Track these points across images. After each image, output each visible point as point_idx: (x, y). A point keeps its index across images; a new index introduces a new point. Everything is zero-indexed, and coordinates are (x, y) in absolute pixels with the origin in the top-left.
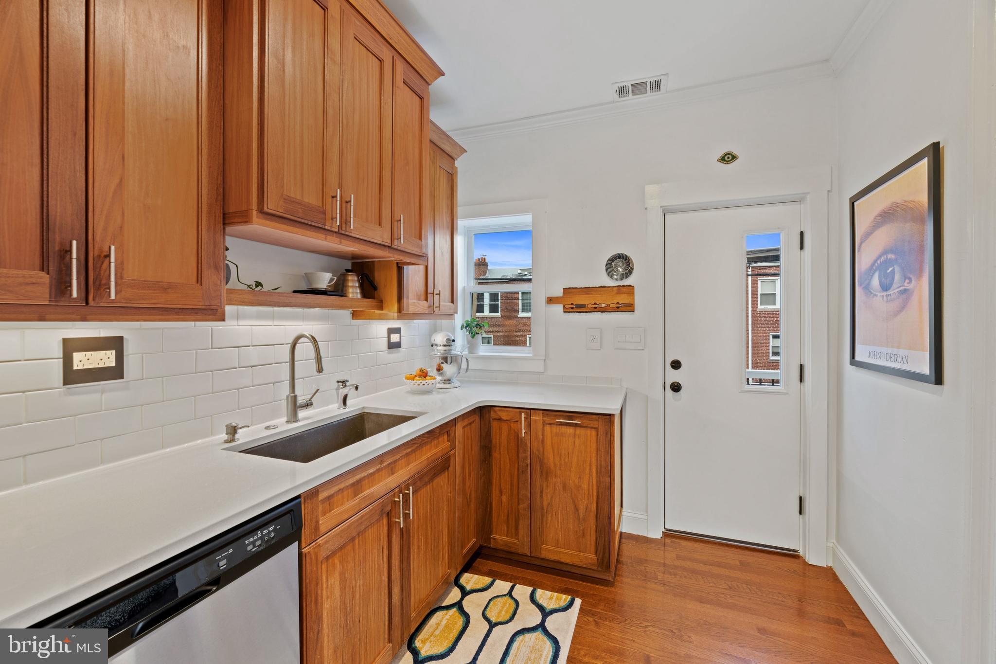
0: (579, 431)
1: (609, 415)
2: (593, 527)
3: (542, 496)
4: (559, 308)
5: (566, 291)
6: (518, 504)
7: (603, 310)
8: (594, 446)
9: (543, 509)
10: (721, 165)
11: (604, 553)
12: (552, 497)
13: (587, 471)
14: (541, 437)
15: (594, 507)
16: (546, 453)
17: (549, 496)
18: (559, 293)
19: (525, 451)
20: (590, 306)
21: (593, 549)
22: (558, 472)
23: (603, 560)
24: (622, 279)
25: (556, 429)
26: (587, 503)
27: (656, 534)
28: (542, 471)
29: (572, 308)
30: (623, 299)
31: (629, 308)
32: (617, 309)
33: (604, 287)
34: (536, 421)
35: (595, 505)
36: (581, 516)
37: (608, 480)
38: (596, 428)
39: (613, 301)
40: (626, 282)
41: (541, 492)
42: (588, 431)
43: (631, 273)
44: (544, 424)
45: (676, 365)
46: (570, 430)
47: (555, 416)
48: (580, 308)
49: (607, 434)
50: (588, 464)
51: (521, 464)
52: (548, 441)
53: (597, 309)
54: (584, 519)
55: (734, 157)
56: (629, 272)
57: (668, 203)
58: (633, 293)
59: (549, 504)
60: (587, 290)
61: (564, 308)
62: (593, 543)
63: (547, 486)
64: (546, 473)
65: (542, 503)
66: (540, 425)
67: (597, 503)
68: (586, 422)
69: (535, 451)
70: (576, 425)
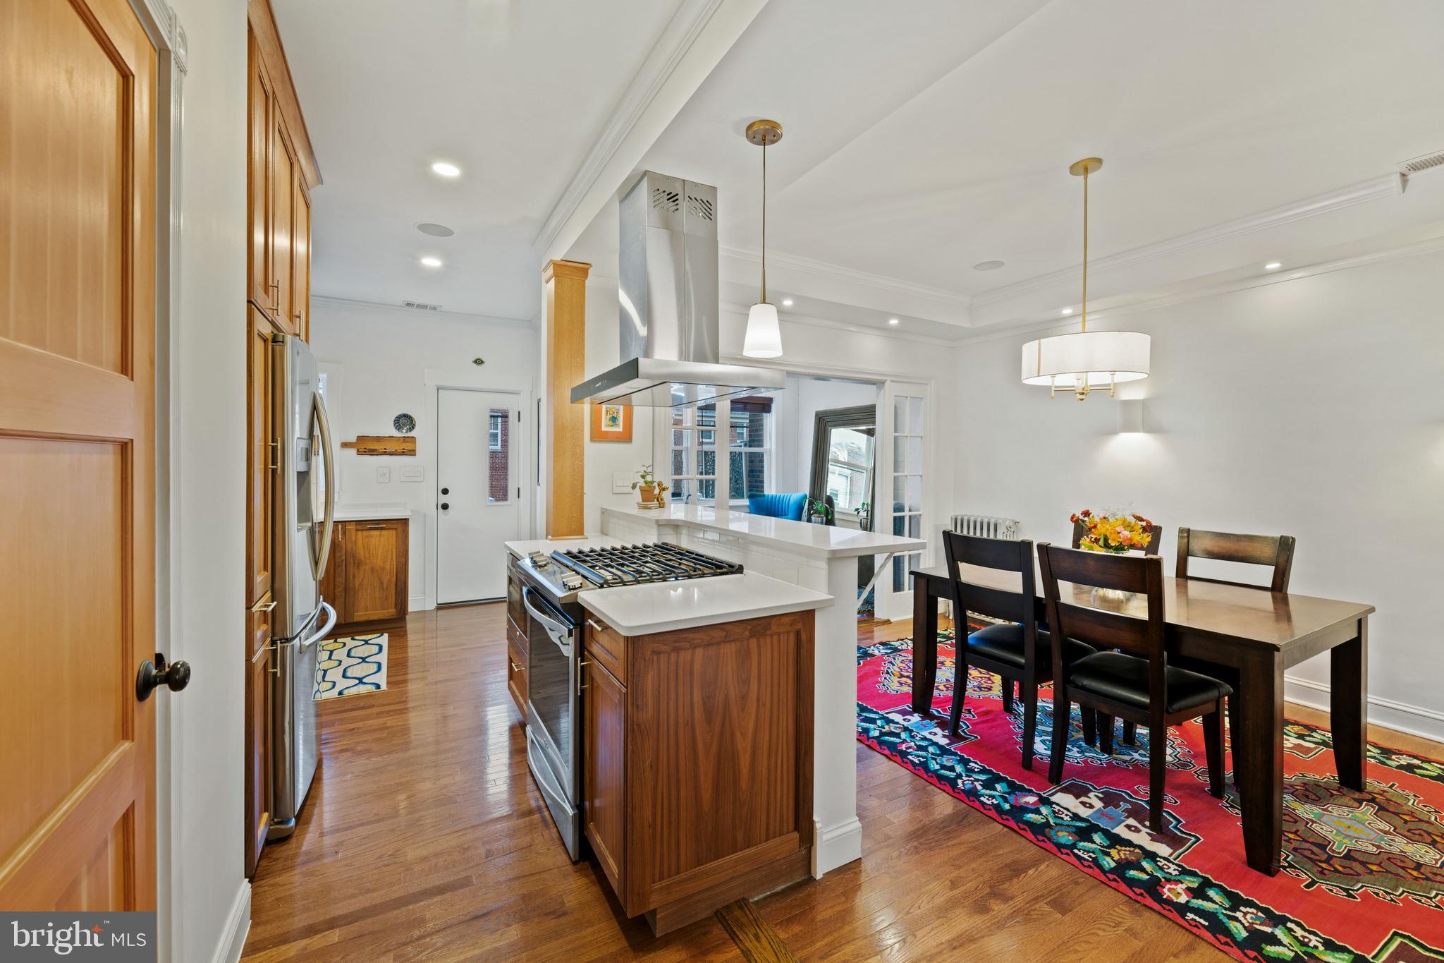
0: (384, 532)
1: (405, 519)
2: (394, 592)
3: (354, 580)
4: (354, 451)
5: (360, 438)
6: (334, 589)
7: (391, 454)
8: (394, 540)
9: (355, 588)
10: (474, 365)
11: (401, 606)
12: (362, 579)
13: (390, 557)
14: (354, 539)
15: (394, 579)
16: (358, 551)
17: (360, 579)
18: (353, 440)
19: (340, 551)
20: (381, 451)
21: (393, 605)
22: (368, 561)
23: (400, 610)
24: (407, 432)
25: (365, 533)
26: (389, 577)
27: (433, 606)
28: (354, 563)
29: (365, 452)
30: (408, 446)
31: (412, 452)
32: (403, 453)
33: (392, 437)
34: (350, 529)
35: (395, 577)
36: (385, 586)
37: (404, 560)
38: (395, 529)
39: (400, 447)
40: (410, 434)
41: (354, 577)
42: (391, 531)
43: (413, 428)
44: (357, 530)
45: (445, 491)
46: (377, 533)
47: (366, 524)
48: (372, 452)
49: (403, 531)
50: (390, 553)
51: (337, 561)
52: (360, 542)
53: (385, 453)
54: (387, 588)
55: (482, 362)
56: (412, 428)
57: (441, 383)
58: (415, 442)
59: (360, 584)
60: (378, 439)
61: (358, 451)
62: (393, 602)
63: (358, 573)
64: (358, 564)
65: (354, 585)
66: (353, 532)
67: (397, 576)
68: (391, 526)
69: (349, 550)
70: (382, 528)
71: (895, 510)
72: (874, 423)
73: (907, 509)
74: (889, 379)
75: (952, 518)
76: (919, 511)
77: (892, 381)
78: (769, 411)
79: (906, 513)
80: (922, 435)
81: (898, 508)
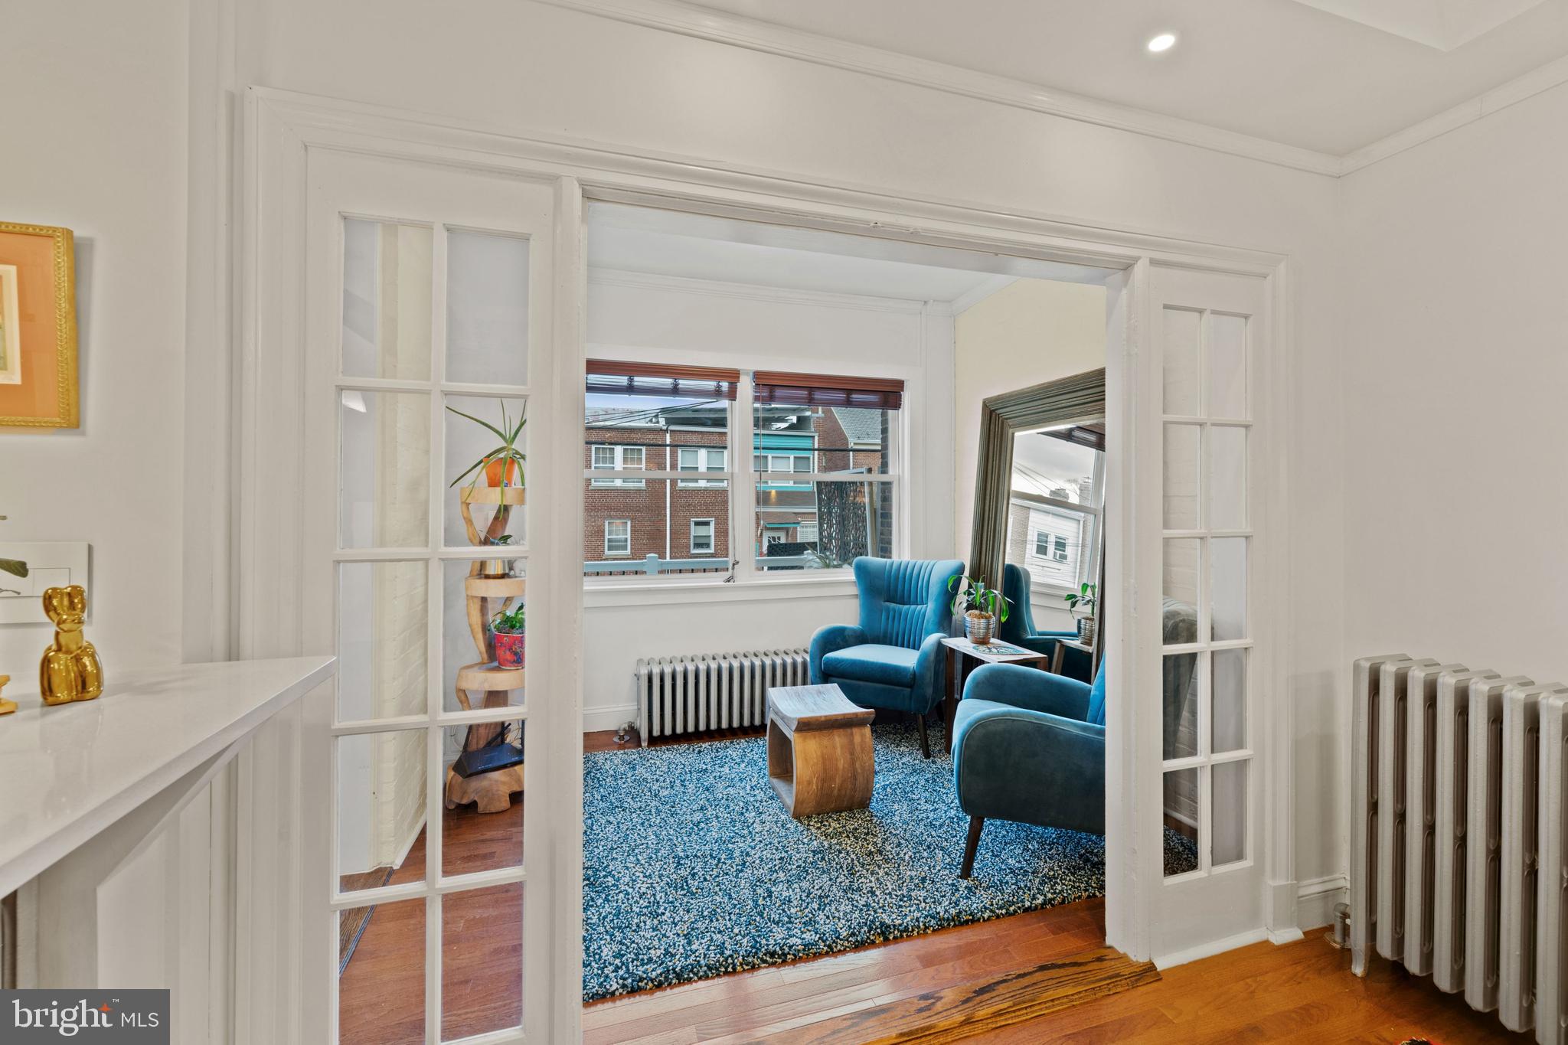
71: (1170, 637)
72: (1102, 411)
73: (1203, 630)
74: (1145, 255)
75: (1357, 667)
76: (1239, 635)
77: (1154, 262)
78: (896, 405)
79: (1202, 645)
80: (1249, 419)
81: (1178, 629)
